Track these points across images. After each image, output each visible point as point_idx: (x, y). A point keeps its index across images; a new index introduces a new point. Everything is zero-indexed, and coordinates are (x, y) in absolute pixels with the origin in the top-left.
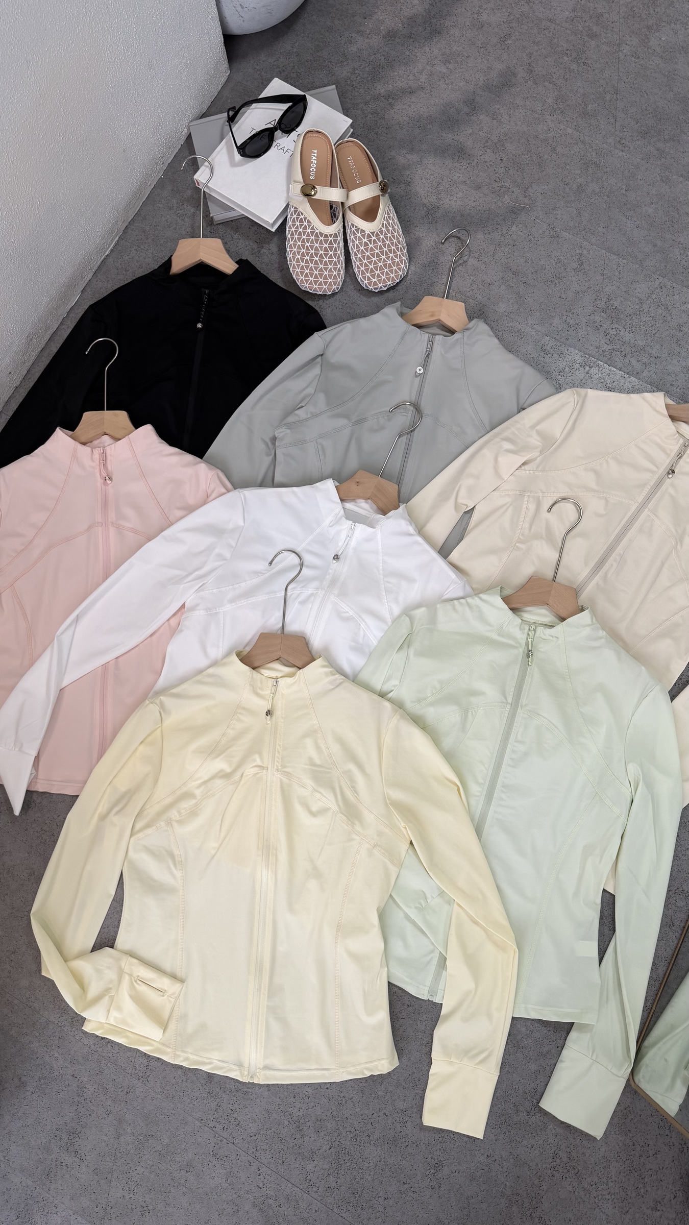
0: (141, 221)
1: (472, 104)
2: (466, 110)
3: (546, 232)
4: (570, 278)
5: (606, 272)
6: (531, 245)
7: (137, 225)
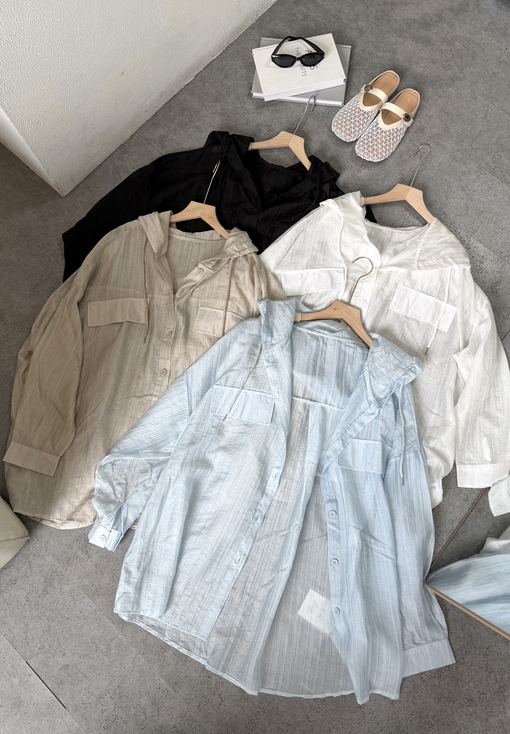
1: (440, 17)
2: (436, 19)
3: (470, 94)
4: (478, 122)
5: (500, 123)
6: (459, 100)
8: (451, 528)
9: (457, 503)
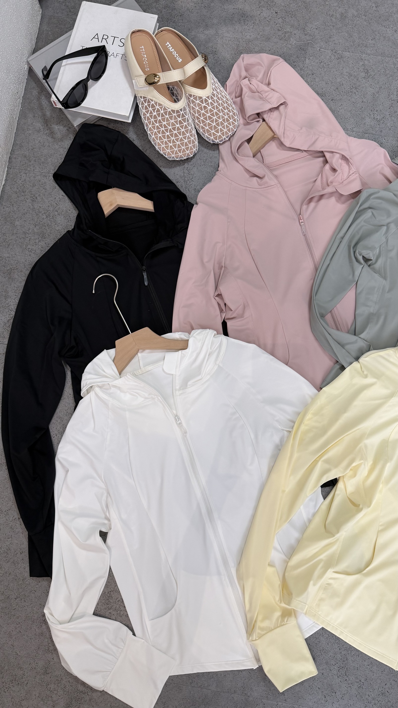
0: (19, 149)
3: (332, 56)
4: (364, 85)
5: (388, 72)
6: (325, 70)
7: (17, 153)
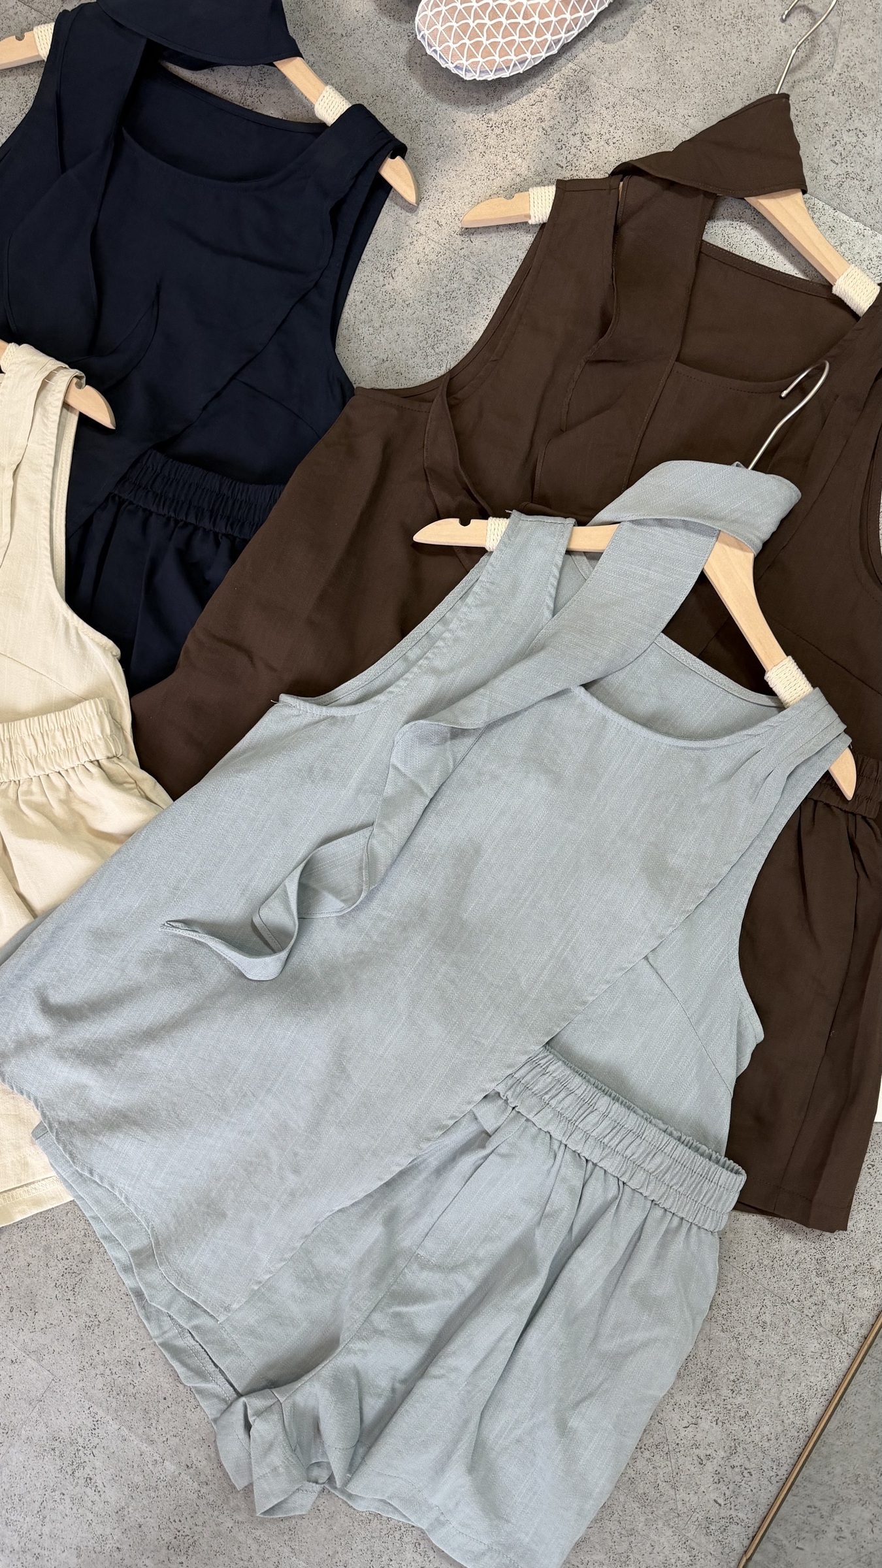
8: (799, 1422)
9: (813, 1346)
